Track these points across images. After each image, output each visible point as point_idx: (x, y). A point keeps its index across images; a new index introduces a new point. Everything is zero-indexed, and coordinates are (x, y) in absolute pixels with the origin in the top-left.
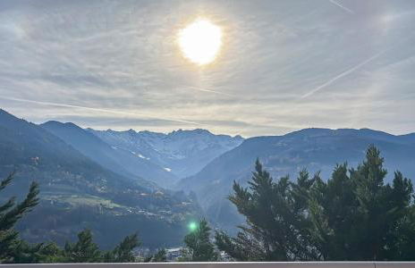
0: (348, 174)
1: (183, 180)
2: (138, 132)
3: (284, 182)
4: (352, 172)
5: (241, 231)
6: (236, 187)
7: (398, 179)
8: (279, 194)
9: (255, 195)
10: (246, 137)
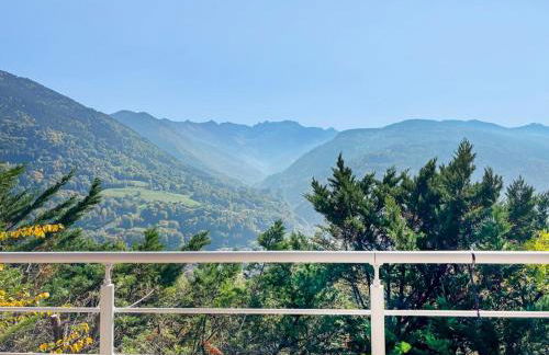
0: (438, 171)
1: (270, 177)
2: (219, 123)
3: (368, 180)
4: (442, 169)
5: (320, 230)
6: (315, 184)
7: (488, 176)
8: (361, 192)
9: (335, 193)
10: (340, 130)
